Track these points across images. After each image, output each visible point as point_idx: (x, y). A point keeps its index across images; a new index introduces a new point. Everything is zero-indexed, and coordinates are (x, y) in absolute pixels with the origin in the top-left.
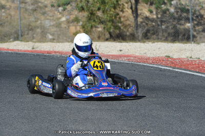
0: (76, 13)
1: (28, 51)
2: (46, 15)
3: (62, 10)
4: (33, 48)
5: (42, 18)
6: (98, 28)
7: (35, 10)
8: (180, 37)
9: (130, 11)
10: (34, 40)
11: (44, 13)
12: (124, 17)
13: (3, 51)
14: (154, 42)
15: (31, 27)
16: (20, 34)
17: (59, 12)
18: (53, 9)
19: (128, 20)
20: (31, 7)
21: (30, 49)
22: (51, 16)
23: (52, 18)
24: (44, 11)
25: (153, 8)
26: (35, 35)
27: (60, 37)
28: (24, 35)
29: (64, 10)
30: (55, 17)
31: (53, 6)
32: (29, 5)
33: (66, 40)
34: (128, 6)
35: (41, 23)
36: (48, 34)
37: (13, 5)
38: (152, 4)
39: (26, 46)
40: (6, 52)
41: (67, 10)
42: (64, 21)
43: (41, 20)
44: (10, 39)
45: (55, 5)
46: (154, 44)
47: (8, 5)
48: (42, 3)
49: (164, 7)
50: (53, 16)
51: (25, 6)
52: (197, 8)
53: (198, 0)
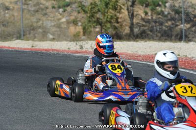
0: (76, 14)
1: (28, 49)
2: (47, 16)
3: (62, 11)
4: (33, 47)
5: (44, 18)
6: (96, 28)
7: (37, 11)
9: (126, 13)
10: (36, 40)
11: (46, 14)
12: (121, 18)
13: (4, 49)
14: (146, 41)
15: (33, 27)
16: (22, 33)
17: (59, 13)
18: (54, 10)
19: (124, 21)
20: (33, 9)
21: (30, 47)
22: (51, 17)
23: (53, 19)
24: (45, 12)
25: (148, 10)
26: (36, 35)
27: (61, 36)
28: (26, 34)
30: (56, 18)
31: (53, 7)
32: (31, 7)
33: (65, 39)
35: (43, 24)
36: (49, 34)
37: (16, 7)
38: (147, 6)
39: (26, 45)
40: (7, 50)
41: (66, 12)
42: (65, 22)
43: (43, 21)
44: (13, 38)
45: (56, 6)
46: (146, 43)
47: (11, 6)
48: (43, 4)
49: (159, 9)
50: (54, 17)
51: (27, 7)
52: (190, 10)
53: (191, 2)
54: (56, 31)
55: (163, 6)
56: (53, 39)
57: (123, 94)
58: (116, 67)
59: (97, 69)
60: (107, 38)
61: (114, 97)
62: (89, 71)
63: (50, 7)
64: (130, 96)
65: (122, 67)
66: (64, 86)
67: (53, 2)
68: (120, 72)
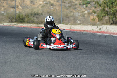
0: (93, 9)
2: (76, 10)
3: (85, 7)
5: (74, 11)
6: (106, 17)
7: (70, 7)
11: (75, 8)
15: (67, 16)
16: (61, 20)
17: (83, 8)
18: (80, 6)
20: (67, 5)
23: (79, 11)
24: (75, 7)
26: (70, 21)
28: (64, 20)
30: (81, 11)
31: (80, 4)
32: (67, 4)
35: (73, 14)
37: (57, 4)
39: (66, 27)
41: (88, 7)
42: (87, 13)
44: (56, 23)
45: (82, 4)
47: (55, 3)
48: (74, 2)
51: (64, 4)
54: (82, 19)
56: (80, 24)
63: (78, 4)
67: (80, 1)
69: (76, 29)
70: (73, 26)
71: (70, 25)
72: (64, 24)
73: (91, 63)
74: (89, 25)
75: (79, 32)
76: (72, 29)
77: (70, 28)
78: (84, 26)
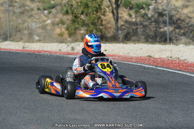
0: (61, 16)
2: (32, 18)
3: (48, 13)
5: (30, 20)
6: (81, 30)
7: (23, 13)
8: (158, 39)
9: (111, 15)
11: (31, 16)
12: (105, 20)
15: (18, 29)
16: (8, 35)
17: (44, 15)
18: (39, 12)
19: (109, 23)
20: (18, 10)
21: (21, 48)
22: (37, 19)
23: (38, 21)
24: (30, 13)
25: (132, 12)
26: (23, 36)
27: (46, 38)
28: (13, 36)
29: (50, 13)
30: (41, 20)
31: (39, 9)
32: (17, 8)
33: (52, 41)
34: (109, 10)
35: (28, 25)
37: (2, 8)
38: (131, 8)
41: (52, 13)
42: (50, 23)
43: (28, 23)
45: (41, 8)
46: (135, 45)
48: (28, 6)
49: (143, 11)
50: (39, 18)
51: (13, 9)
52: (174, 13)
53: (174, 5)
54: (42, 33)
55: (146, 9)
56: (39, 41)
57: (113, 91)
58: (106, 66)
59: (86, 68)
60: (95, 38)
61: (106, 95)
62: (78, 70)
63: (36, 9)
64: (120, 94)
65: (111, 65)
66: (55, 84)
67: (38, 4)
68: (110, 70)
69: (32, 49)
70: (27, 44)
71: (23, 42)
72: (12, 41)
73: (57, 101)
74: (53, 42)
75: (38, 53)
76: (27, 49)
77: (24, 48)
78: (47, 44)
